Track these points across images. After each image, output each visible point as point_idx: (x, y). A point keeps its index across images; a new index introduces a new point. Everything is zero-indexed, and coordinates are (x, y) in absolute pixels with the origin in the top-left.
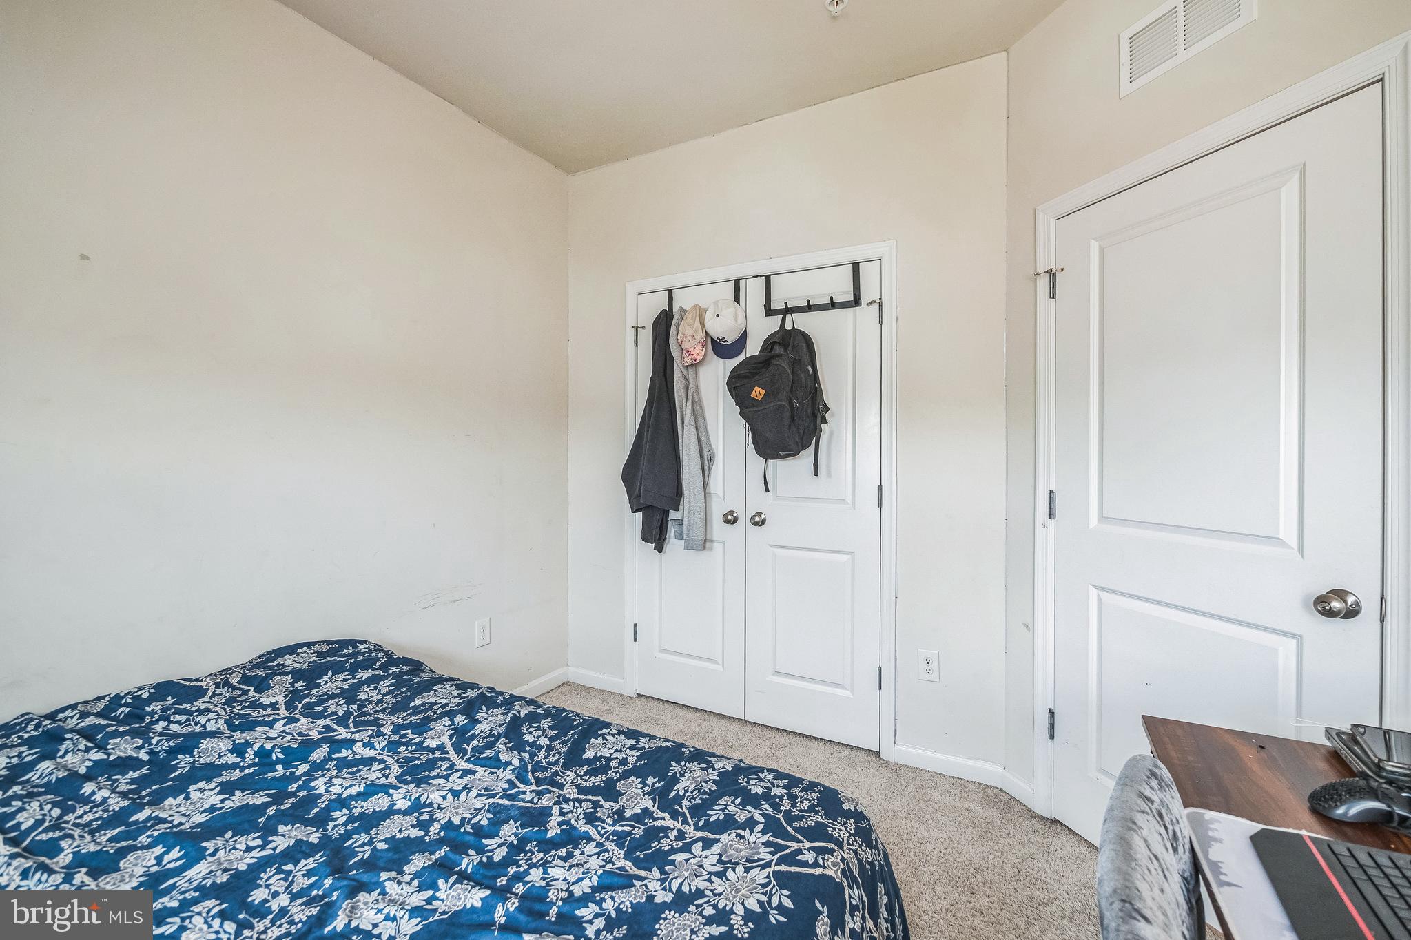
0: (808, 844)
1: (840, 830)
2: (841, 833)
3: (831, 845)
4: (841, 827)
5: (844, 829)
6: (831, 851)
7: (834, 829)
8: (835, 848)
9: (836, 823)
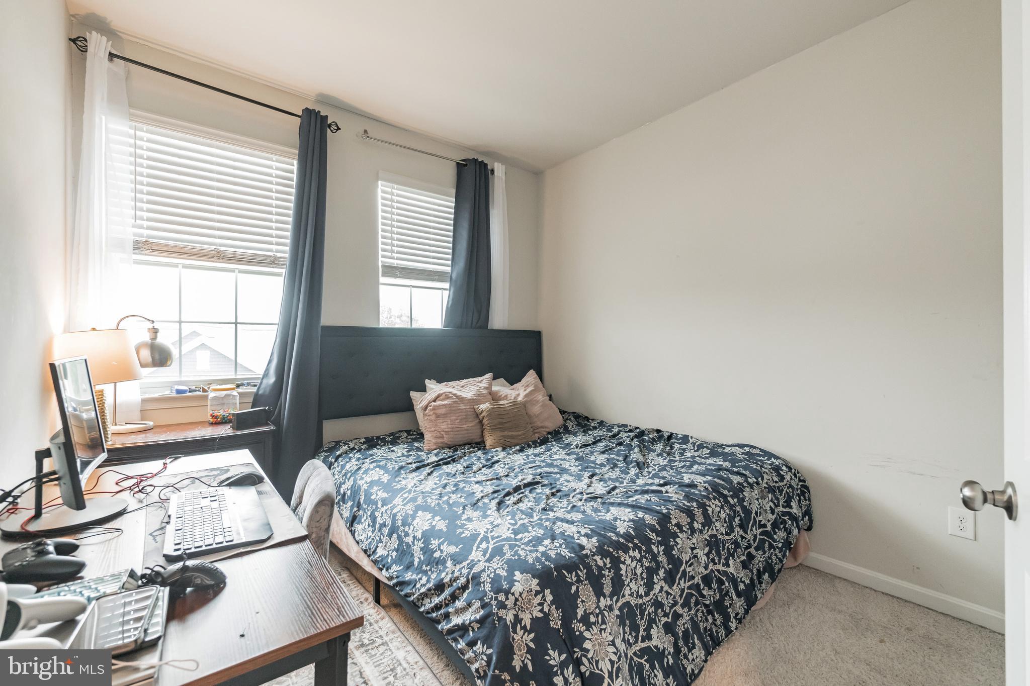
0: (491, 547)
1: (498, 564)
2: (496, 564)
3: (488, 556)
4: (499, 565)
5: (499, 566)
6: (484, 555)
7: (499, 560)
8: (486, 558)
9: (503, 562)
